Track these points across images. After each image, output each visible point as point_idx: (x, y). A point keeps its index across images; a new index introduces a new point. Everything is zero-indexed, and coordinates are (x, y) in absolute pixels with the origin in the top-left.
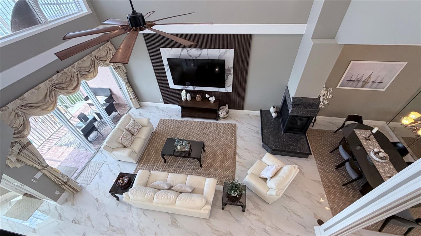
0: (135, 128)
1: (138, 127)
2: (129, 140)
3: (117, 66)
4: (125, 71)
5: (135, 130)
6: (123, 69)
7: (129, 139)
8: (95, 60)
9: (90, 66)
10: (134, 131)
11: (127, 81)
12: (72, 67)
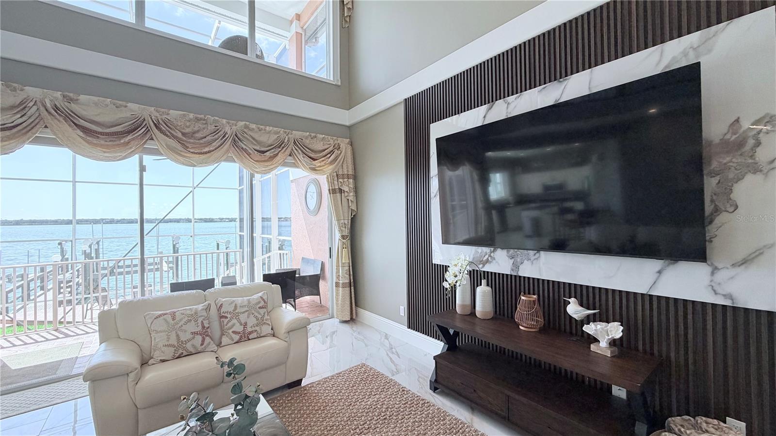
0: (243, 318)
1: (252, 321)
2: (178, 336)
3: (337, 187)
4: (354, 207)
5: (234, 325)
6: (348, 199)
7: (181, 334)
8: (292, 143)
9: (272, 147)
10: (230, 324)
11: (346, 232)
12: (228, 123)
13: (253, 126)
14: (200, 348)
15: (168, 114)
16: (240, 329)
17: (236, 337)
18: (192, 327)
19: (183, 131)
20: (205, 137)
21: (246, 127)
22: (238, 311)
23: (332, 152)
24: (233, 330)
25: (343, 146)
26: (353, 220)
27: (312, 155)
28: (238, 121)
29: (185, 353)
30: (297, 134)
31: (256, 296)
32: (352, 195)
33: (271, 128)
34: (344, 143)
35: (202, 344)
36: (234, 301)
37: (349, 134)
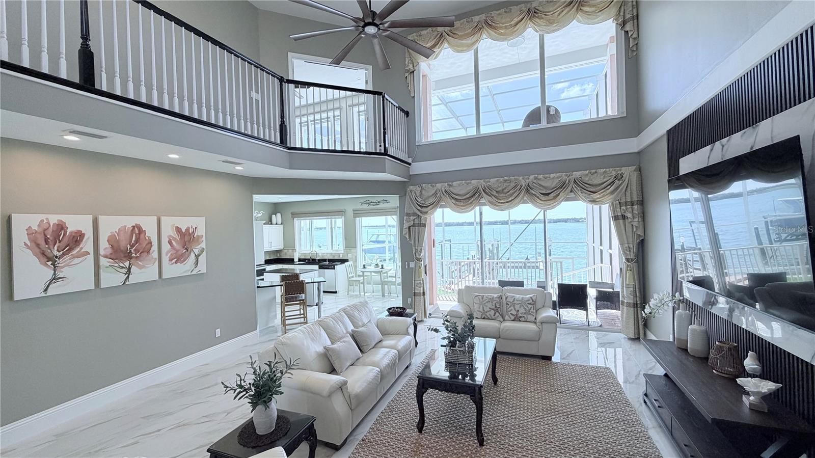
0: (517, 307)
1: (522, 311)
2: (483, 308)
3: (619, 214)
4: (640, 232)
5: (511, 310)
6: (632, 225)
7: (485, 307)
8: (572, 183)
9: (555, 189)
11: (632, 256)
12: (523, 179)
13: (541, 176)
14: (493, 317)
15: (490, 182)
16: (515, 313)
17: (513, 318)
18: (490, 305)
19: (497, 190)
20: (509, 192)
21: (536, 178)
22: (515, 302)
23: (613, 182)
24: (511, 312)
25: (626, 175)
27: (592, 189)
28: (529, 176)
29: (486, 318)
30: (577, 174)
31: (528, 296)
32: (636, 221)
33: (555, 174)
34: (629, 172)
35: (494, 316)
36: (514, 296)
37: (638, 160)
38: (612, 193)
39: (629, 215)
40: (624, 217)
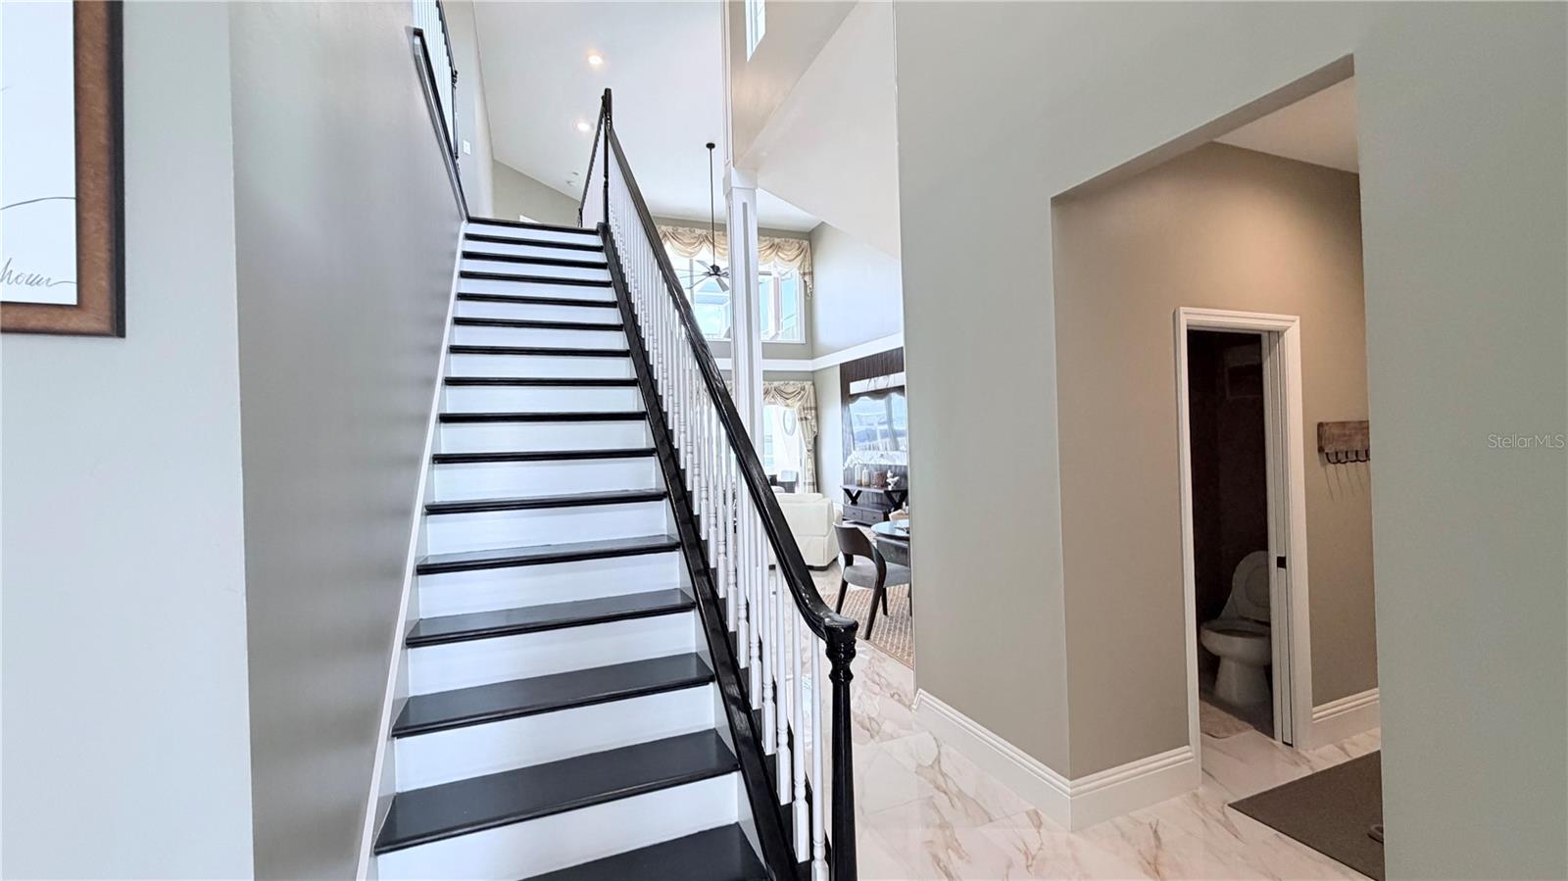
3: (804, 416)
6: (811, 425)
23: (800, 393)
25: (806, 387)
26: (816, 439)
27: (787, 397)
30: (776, 384)
32: (814, 422)
34: (808, 385)
37: (813, 376)
38: (800, 400)
39: (809, 417)
40: (806, 419)
